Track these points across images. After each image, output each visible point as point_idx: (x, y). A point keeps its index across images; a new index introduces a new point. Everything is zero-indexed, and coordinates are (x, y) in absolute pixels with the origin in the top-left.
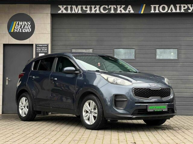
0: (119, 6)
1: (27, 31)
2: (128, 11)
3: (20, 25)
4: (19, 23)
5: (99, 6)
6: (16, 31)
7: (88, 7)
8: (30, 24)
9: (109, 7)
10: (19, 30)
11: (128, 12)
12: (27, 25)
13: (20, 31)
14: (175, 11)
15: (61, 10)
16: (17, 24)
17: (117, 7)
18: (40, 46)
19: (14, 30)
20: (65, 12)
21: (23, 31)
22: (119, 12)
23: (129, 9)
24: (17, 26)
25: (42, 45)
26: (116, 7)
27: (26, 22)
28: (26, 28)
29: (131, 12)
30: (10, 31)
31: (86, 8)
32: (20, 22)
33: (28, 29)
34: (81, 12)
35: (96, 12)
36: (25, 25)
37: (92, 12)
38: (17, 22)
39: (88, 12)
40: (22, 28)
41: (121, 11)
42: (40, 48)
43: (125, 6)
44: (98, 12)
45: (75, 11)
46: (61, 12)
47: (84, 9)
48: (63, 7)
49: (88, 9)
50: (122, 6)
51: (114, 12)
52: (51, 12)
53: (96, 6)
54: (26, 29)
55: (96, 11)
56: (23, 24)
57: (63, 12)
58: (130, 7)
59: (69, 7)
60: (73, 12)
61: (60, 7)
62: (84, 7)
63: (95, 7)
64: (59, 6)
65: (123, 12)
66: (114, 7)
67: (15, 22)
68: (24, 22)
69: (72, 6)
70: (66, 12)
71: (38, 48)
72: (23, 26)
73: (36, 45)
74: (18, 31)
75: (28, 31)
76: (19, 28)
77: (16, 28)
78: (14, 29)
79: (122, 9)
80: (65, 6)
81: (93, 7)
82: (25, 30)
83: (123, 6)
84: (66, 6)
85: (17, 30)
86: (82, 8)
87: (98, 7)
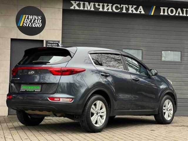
0: (130, 6)
1: (37, 26)
2: (140, 11)
3: (30, 19)
4: (28, 17)
5: (112, 4)
6: (25, 25)
7: (101, 4)
8: (40, 18)
9: (121, 7)
10: (29, 24)
11: (139, 13)
12: (38, 20)
13: (30, 26)
14: (182, 15)
15: (73, 6)
16: (26, 18)
17: (129, 7)
18: (51, 42)
19: (23, 24)
20: (77, 8)
21: (33, 26)
22: (130, 12)
23: (140, 9)
24: (27, 20)
25: (53, 42)
26: (127, 7)
27: (36, 16)
28: (36, 22)
29: (141, 13)
30: (18, 25)
31: (99, 5)
32: (30, 16)
33: (39, 23)
34: (94, 10)
35: (109, 11)
36: (36, 19)
37: (104, 10)
38: (27, 16)
39: (101, 10)
40: (32, 22)
41: (132, 11)
42: (51, 45)
43: (136, 6)
44: (110, 10)
45: (87, 8)
46: (73, 8)
47: (97, 6)
48: (75, 3)
49: (101, 7)
50: (133, 6)
51: (126, 12)
52: (63, 7)
53: (109, 4)
54: (37, 24)
55: (108, 9)
56: (33, 18)
57: (75, 8)
58: (141, 7)
59: (82, 3)
60: (86, 9)
61: (73, 2)
62: (97, 4)
63: (107, 6)
64: (71, 1)
65: (135, 12)
66: (126, 7)
67: (24, 16)
68: (34, 16)
69: (85, 3)
70: (79, 8)
71: (49, 45)
72: (33, 20)
73: (47, 42)
74: (27, 26)
75: (39, 26)
76: (29, 22)
77: (25, 22)
78: (24, 22)
79: (133, 9)
80: (77, 2)
81: (105, 5)
82: (35, 25)
83: (135, 6)
84: (79, 2)
85: (27, 24)
86: (94, 5)
87: (110, 5)
